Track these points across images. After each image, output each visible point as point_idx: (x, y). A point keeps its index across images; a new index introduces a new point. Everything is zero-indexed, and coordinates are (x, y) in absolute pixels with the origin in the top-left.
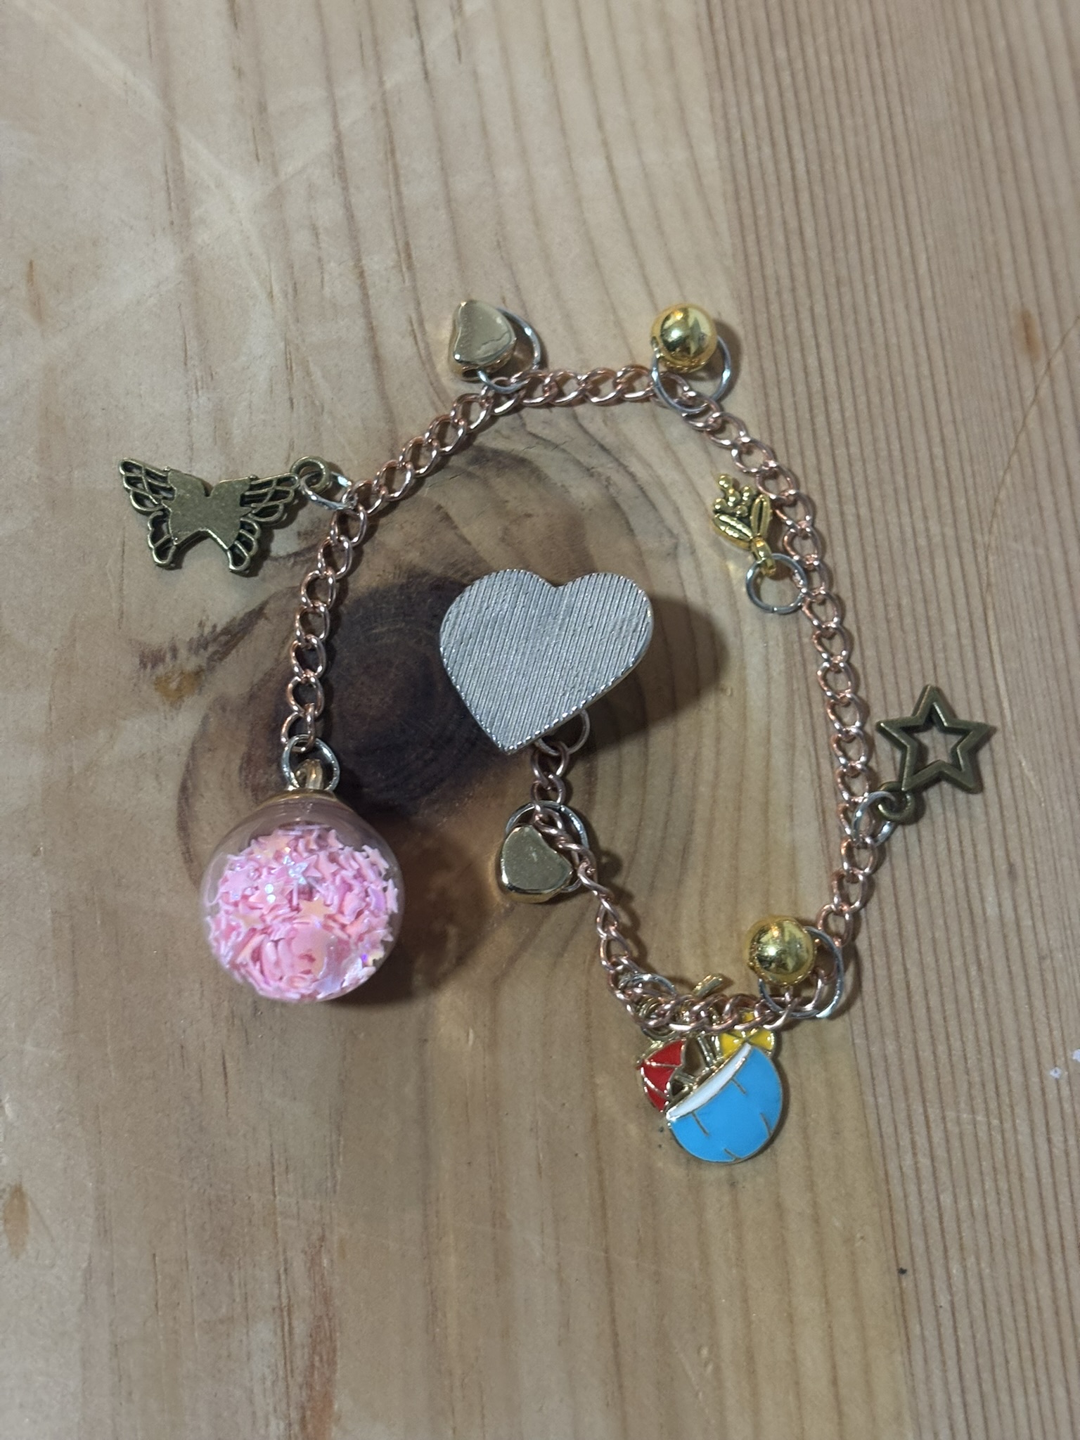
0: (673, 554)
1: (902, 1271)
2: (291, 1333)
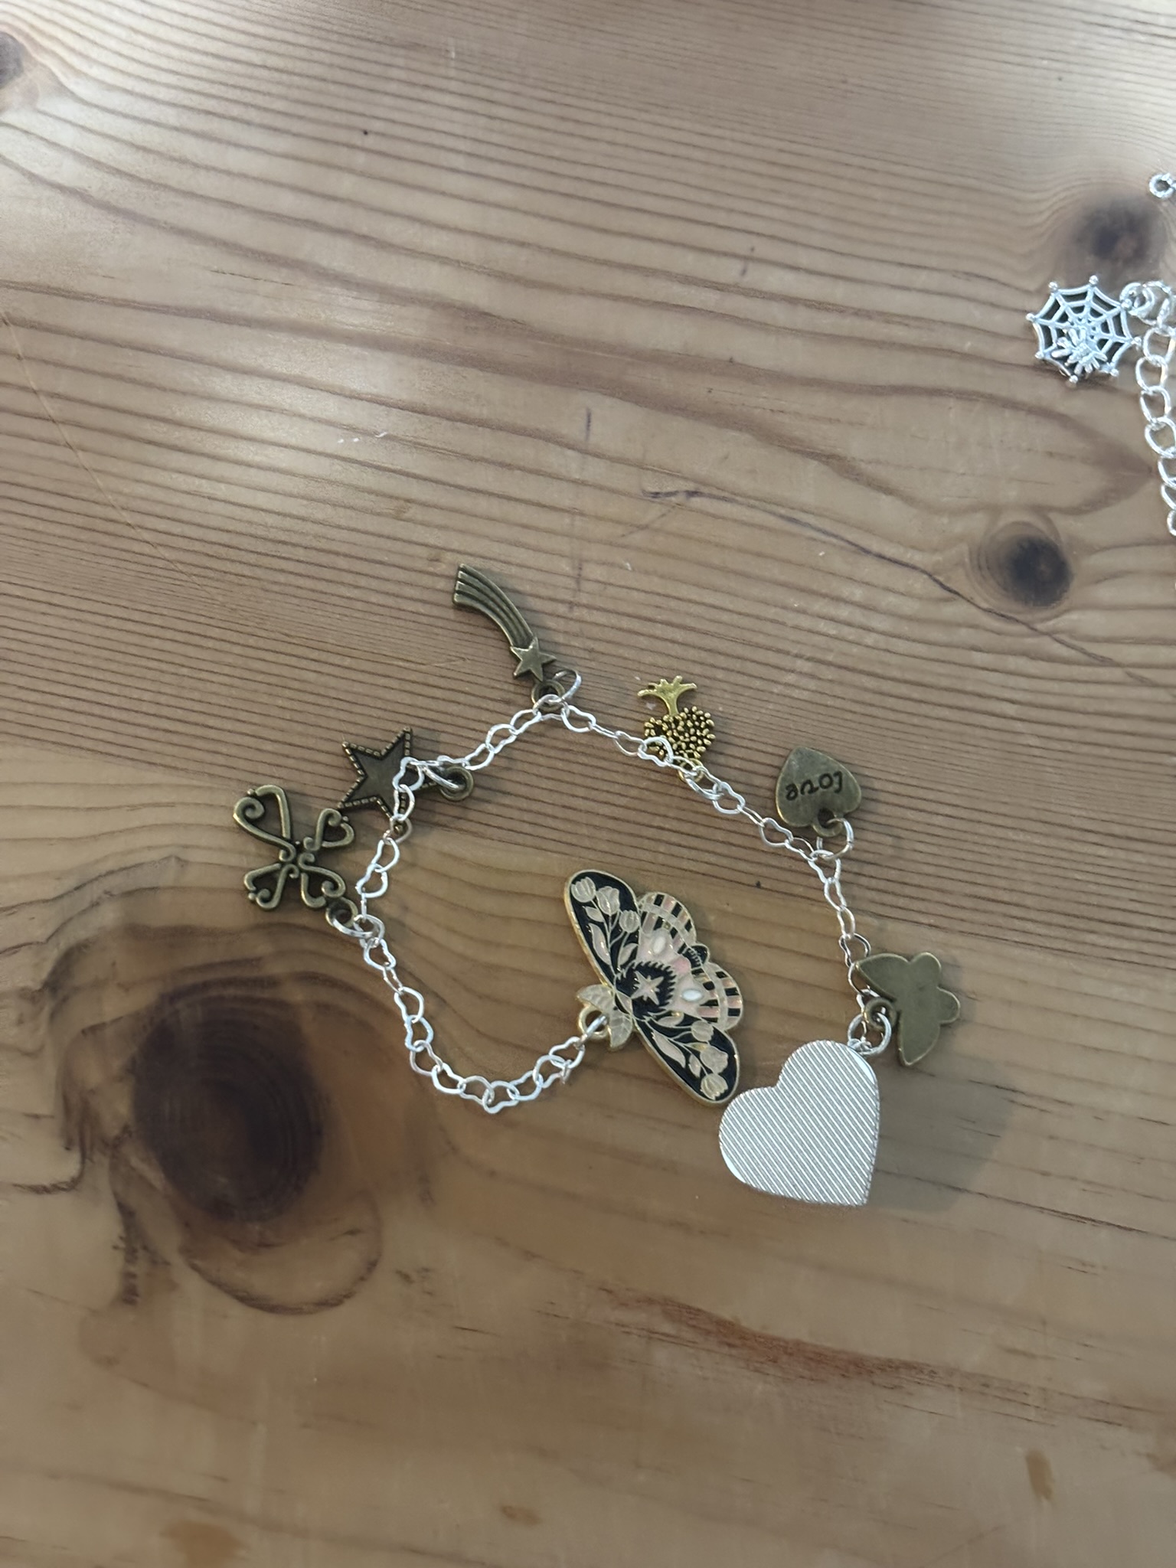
0: (183, 863)
1: (758, 885)
2: (668, 1335)
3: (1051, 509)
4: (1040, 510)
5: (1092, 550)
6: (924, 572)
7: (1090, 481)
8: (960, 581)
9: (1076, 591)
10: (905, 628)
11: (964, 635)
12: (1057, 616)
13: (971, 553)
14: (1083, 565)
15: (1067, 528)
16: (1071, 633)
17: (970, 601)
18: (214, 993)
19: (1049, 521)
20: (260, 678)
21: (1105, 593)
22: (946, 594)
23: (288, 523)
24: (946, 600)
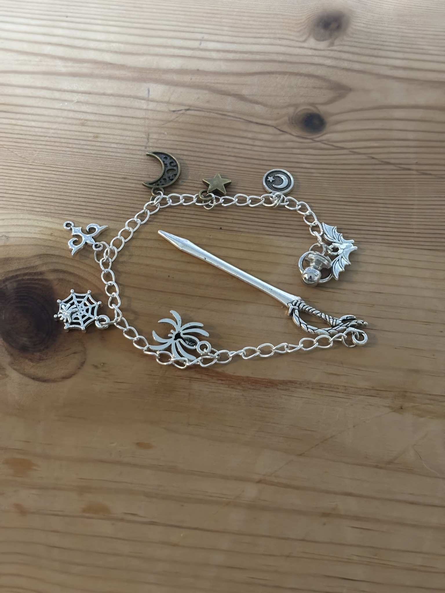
0: (8, 238)
1: (221, 228)
3: (316, 104)
4: (313, 104)
5: (332, 115)
6: (273, 126)
7: (329, 95)
8: (286, 128)
9: (329, 128)
10: (268, 144)
11: (289, 144)
12: (322, 136)
13: (289, 119)
14: (330, 119)
15: (323, 109)
16: (328, 140)
17: (290, 134)
18: (20, 278)
19: (316, 108)
20: (34, 178)
21: (339, 127)
22: (281, 133)
23: (43, 130)
24: (282, 134)
